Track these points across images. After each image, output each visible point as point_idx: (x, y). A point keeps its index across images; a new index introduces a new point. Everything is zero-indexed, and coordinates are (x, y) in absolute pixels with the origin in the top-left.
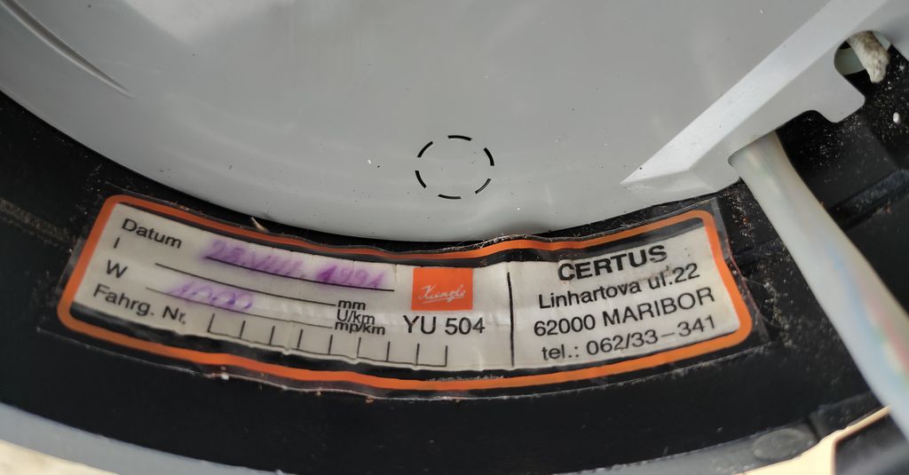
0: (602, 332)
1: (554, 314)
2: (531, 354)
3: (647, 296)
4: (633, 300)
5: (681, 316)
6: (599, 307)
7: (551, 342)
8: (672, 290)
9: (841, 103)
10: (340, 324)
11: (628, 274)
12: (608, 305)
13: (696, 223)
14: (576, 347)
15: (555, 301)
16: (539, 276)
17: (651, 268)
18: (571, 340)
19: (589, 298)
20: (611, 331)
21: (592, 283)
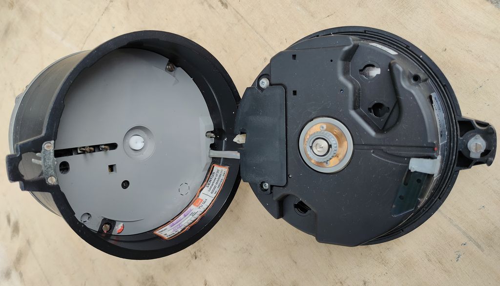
0: (217, 186)
1: (212, 190)
2: (214, 195)
3: (217, 178)
4: (217, 180)
5: (222, 175)
6: (214, 184)
7: (214, 192)
8: (219, 174)
9: (212, 141)
10: (193, 216)
11: (213, 178)
12: (215, 183)
13: (214, 166)
14: (217, 189)
15: (210, 189)
16: (205, 190)
17: (215, 175)
18: (216, 190)
19: (212, 185)
20: (218, 184)
21: (211, 184)
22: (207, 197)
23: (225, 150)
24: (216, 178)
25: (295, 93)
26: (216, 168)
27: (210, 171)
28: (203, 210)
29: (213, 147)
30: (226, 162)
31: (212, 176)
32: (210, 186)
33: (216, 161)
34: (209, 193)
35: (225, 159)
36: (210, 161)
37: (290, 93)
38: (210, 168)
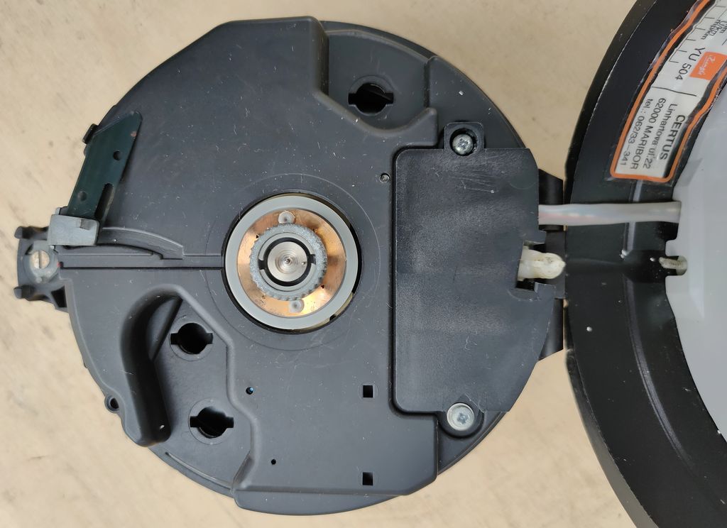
0: (646, 123)
1: (664, 111)
2: (653, 94)
3: (649, 146)
4: (650, 140)
5: (633, 154)
6: (657, 126)
7: (653, 105)
8: (644, 156)
9: (672, 247)
10: (718, 22)
11: (663, 142)
12: (655, 130)
13: (667, 174)
14: (645, 112)
15: (670, 111)
16: (688, 106)
17: (659, 151)
18: (650, 111)
19: (664, 123)
20: (643, 127)
21: (669, 127)
22: (678, 85)
23: (625, 226)
24: (655, 143)
25: (368, 392)
26: (656, 172)
27: (679, 161)
28: (685, 45)
29: (670, 231)
30: (622, 192)
31: (671, 149)
32: (673, 119)
33: (661, 193)
34: (671, 97)
35: (627, 200)
36: (679, 192)
37: (380, 391)
38: (681, 169)
